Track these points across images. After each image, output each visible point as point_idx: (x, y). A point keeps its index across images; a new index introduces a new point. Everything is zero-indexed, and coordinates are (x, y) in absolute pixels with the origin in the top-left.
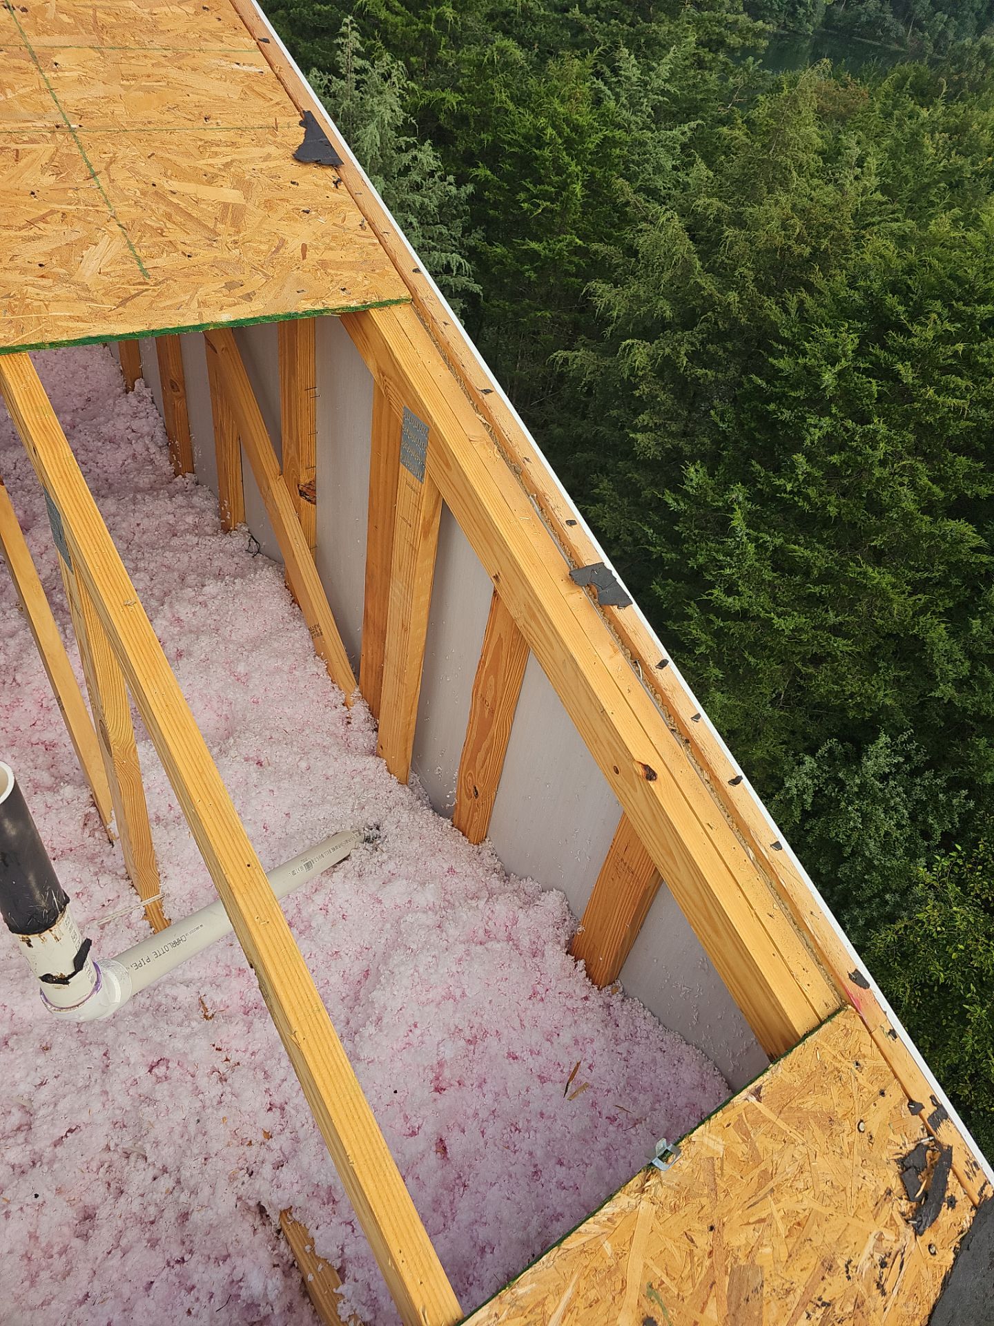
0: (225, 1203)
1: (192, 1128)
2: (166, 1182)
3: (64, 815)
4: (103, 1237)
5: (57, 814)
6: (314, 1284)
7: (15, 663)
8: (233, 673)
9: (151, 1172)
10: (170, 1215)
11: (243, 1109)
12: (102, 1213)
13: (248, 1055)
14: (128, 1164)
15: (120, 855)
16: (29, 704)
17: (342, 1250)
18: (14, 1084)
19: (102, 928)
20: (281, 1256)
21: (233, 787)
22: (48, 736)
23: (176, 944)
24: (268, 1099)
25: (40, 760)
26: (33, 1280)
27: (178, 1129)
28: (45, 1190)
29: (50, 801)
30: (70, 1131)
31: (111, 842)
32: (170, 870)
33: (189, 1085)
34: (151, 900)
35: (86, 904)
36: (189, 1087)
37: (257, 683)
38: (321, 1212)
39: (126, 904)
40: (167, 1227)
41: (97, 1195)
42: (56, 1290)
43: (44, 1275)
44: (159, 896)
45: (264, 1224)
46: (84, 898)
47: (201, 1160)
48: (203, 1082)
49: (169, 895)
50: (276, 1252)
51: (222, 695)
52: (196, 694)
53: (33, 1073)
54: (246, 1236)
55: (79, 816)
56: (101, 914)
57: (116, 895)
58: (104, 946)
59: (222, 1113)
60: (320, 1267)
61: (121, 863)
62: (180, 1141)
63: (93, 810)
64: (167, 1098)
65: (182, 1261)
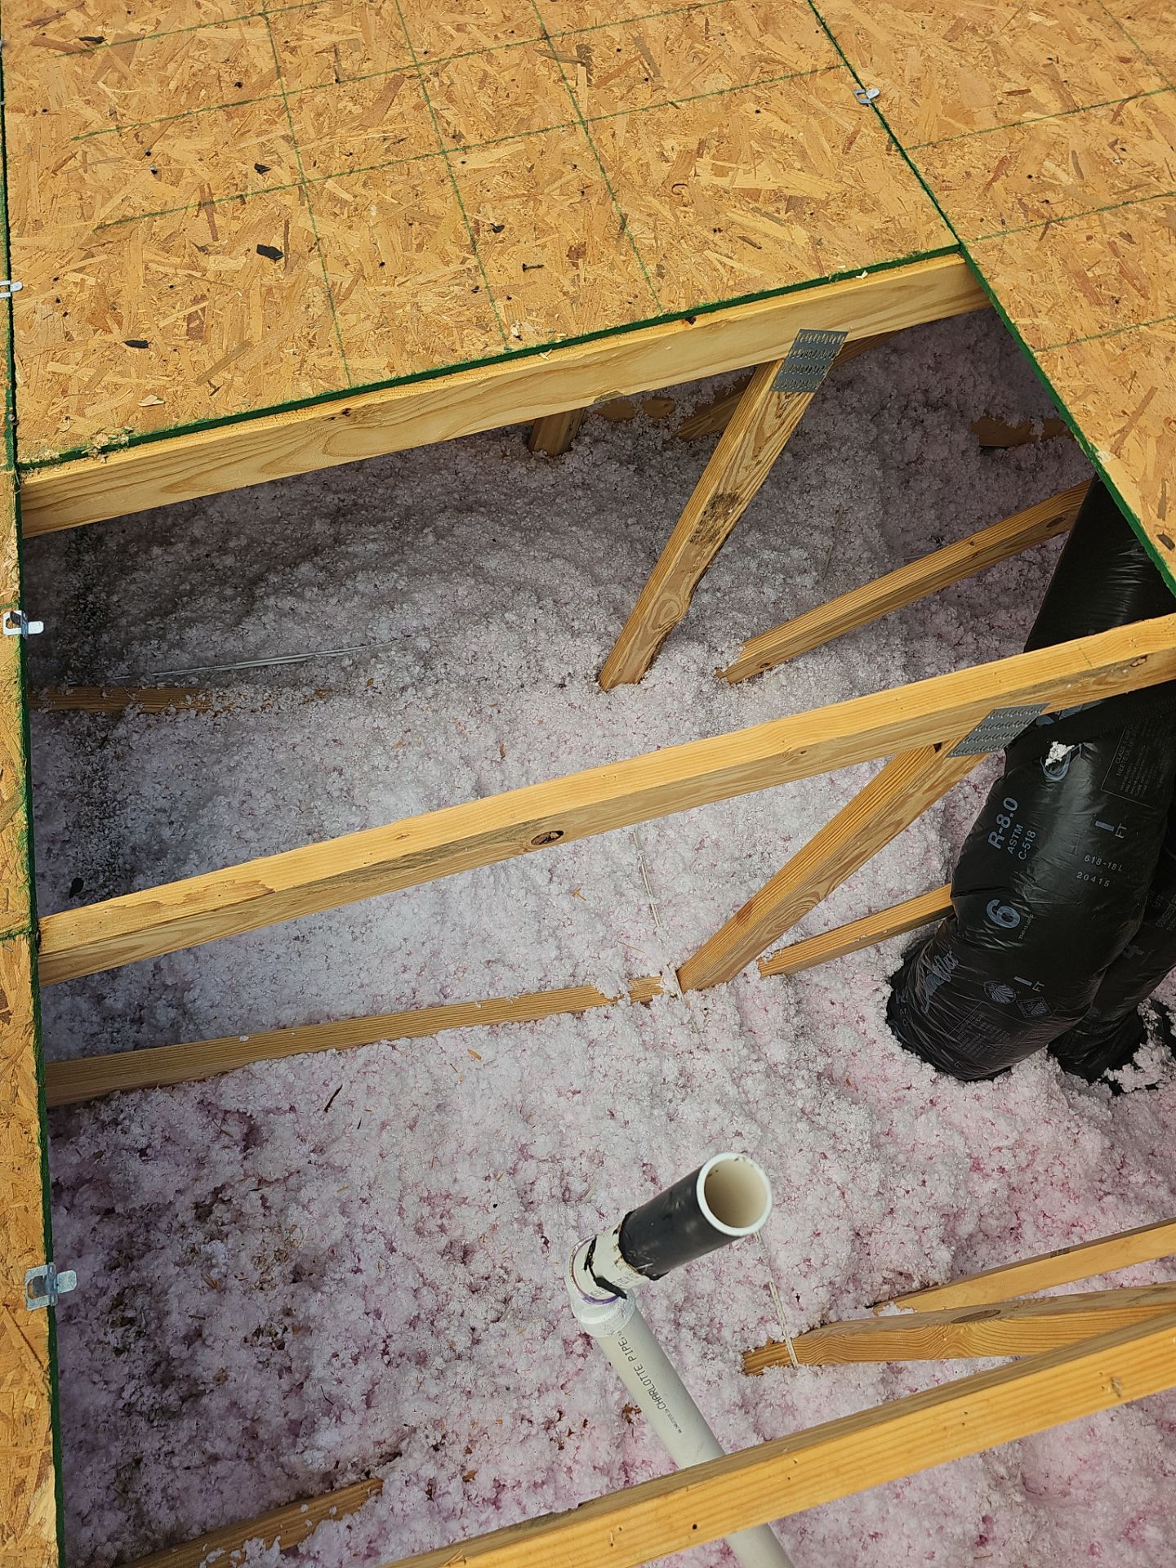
0: (414, 1411)
1: (502, 1381)
2: (462, 1341)
3: (910, 1248)
4: (436, 1270)
5: (911, 1240)
6: (296, 1511)
7: (1132, 1195)
8: (1142, 1516)
9: (480, 1326)
10: (430, 1344)
11: (506, 1448)
12: (460, 1270)
13: (570, 1463)
14: (496, 1300)
15: (855, 1315)
16: (1072, 1211)
17: (314, 1558)
18: (608, 1186)
19: (766, 1287)
20: (344, 1472)
21: (941, 1491)
22: (1028, 1231)
23: (654, 1395)
24: (509, 1483)
25: (993, 1222)
26: (428, 1200)
27: (508, 1363)
28: (497, 1214)
29: (931, 1232)
30: (546, 1242)
31: (875, 1304)
32: (825, 1381)
33: (554, 1380)
34: (792, 1352)
35: (796, 1269)
36: (552, 1380)
37: (1127, 1558)
38: (362, 1536)
39: (791, 1319)
40: (423, 1339)
41: (480, 1265)
42: (407, 1221)
43: (426, 1210)
44: (796, 1363)
45: (382, 1457)
46: (803, 1267)
47: (470, 1386)
48: (551, 1399)
49: (793, 1376)
50: (349, 1467)
51: (1102, 1492)
52: (1102, 1448)
53: (614, 1205)
54: (375, 1432)
55: (907, 1268)
56: (783, 1286)
57: (804, 1306)
58: (742, 1288)
59: (508, 1420)
60: (309, 1523)
61: (844, 1316)
62: (495, 1364)
63: (916, 1284)
64: (543, 1353)
65: (385, 1352)
